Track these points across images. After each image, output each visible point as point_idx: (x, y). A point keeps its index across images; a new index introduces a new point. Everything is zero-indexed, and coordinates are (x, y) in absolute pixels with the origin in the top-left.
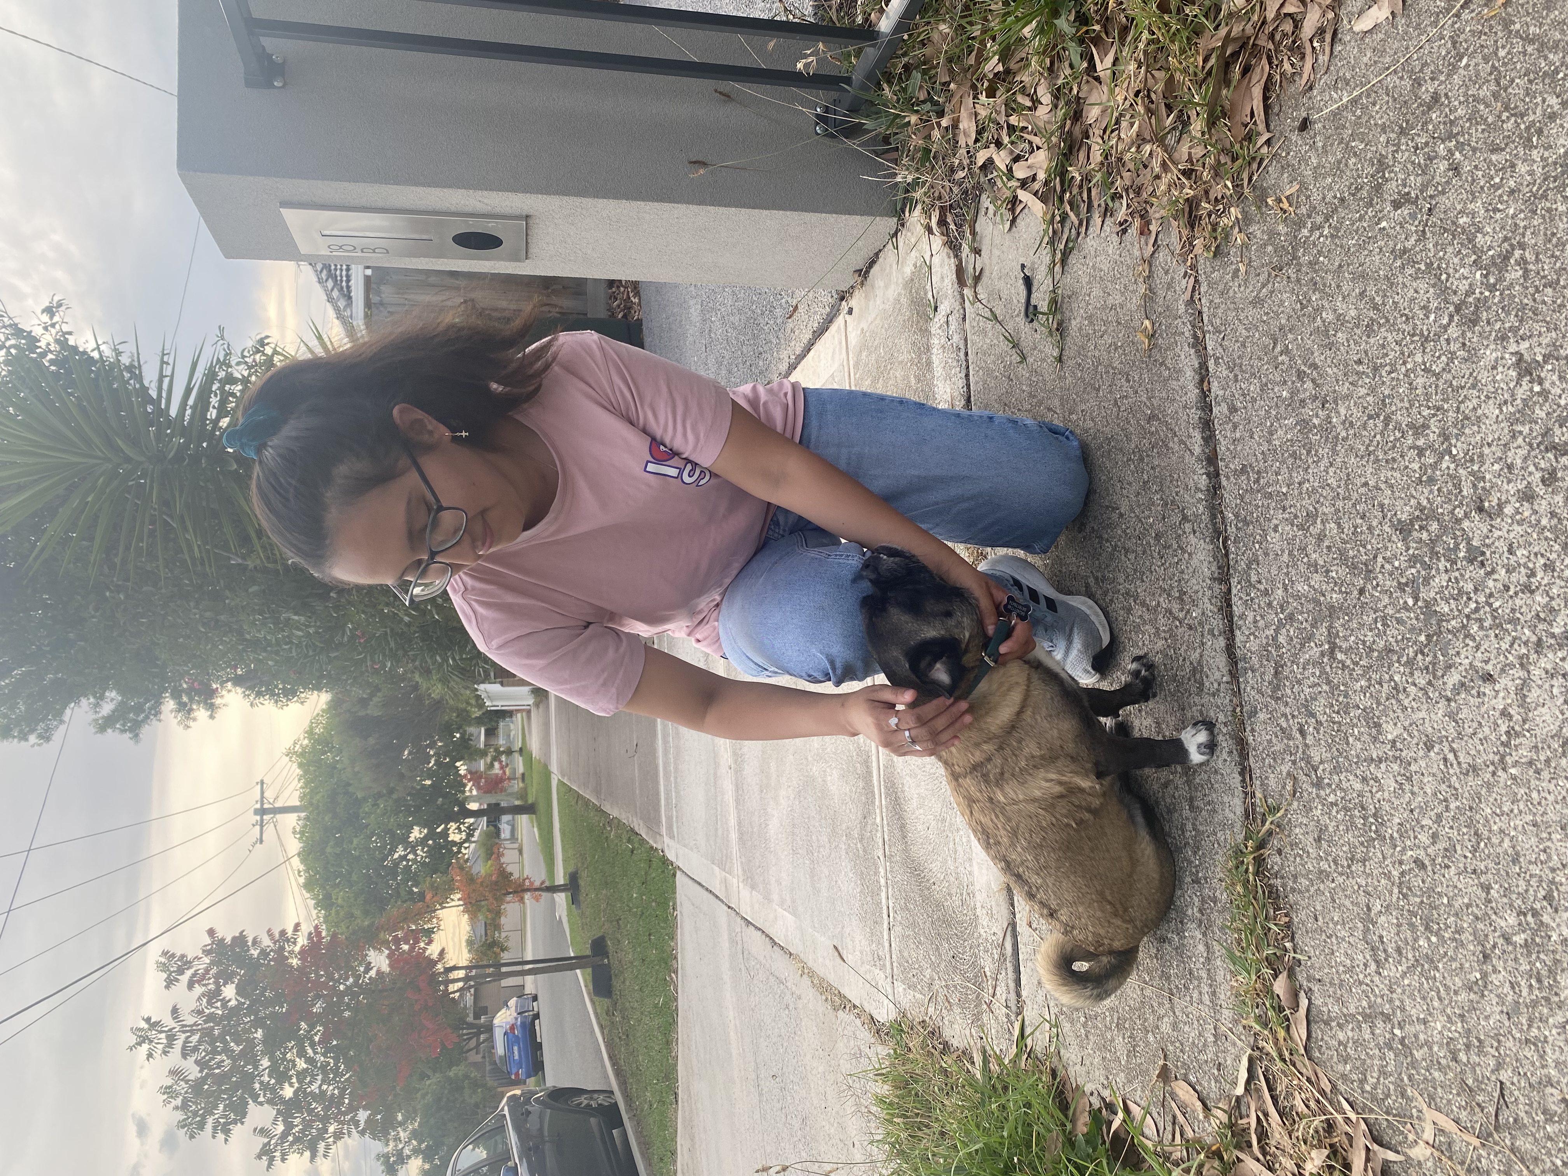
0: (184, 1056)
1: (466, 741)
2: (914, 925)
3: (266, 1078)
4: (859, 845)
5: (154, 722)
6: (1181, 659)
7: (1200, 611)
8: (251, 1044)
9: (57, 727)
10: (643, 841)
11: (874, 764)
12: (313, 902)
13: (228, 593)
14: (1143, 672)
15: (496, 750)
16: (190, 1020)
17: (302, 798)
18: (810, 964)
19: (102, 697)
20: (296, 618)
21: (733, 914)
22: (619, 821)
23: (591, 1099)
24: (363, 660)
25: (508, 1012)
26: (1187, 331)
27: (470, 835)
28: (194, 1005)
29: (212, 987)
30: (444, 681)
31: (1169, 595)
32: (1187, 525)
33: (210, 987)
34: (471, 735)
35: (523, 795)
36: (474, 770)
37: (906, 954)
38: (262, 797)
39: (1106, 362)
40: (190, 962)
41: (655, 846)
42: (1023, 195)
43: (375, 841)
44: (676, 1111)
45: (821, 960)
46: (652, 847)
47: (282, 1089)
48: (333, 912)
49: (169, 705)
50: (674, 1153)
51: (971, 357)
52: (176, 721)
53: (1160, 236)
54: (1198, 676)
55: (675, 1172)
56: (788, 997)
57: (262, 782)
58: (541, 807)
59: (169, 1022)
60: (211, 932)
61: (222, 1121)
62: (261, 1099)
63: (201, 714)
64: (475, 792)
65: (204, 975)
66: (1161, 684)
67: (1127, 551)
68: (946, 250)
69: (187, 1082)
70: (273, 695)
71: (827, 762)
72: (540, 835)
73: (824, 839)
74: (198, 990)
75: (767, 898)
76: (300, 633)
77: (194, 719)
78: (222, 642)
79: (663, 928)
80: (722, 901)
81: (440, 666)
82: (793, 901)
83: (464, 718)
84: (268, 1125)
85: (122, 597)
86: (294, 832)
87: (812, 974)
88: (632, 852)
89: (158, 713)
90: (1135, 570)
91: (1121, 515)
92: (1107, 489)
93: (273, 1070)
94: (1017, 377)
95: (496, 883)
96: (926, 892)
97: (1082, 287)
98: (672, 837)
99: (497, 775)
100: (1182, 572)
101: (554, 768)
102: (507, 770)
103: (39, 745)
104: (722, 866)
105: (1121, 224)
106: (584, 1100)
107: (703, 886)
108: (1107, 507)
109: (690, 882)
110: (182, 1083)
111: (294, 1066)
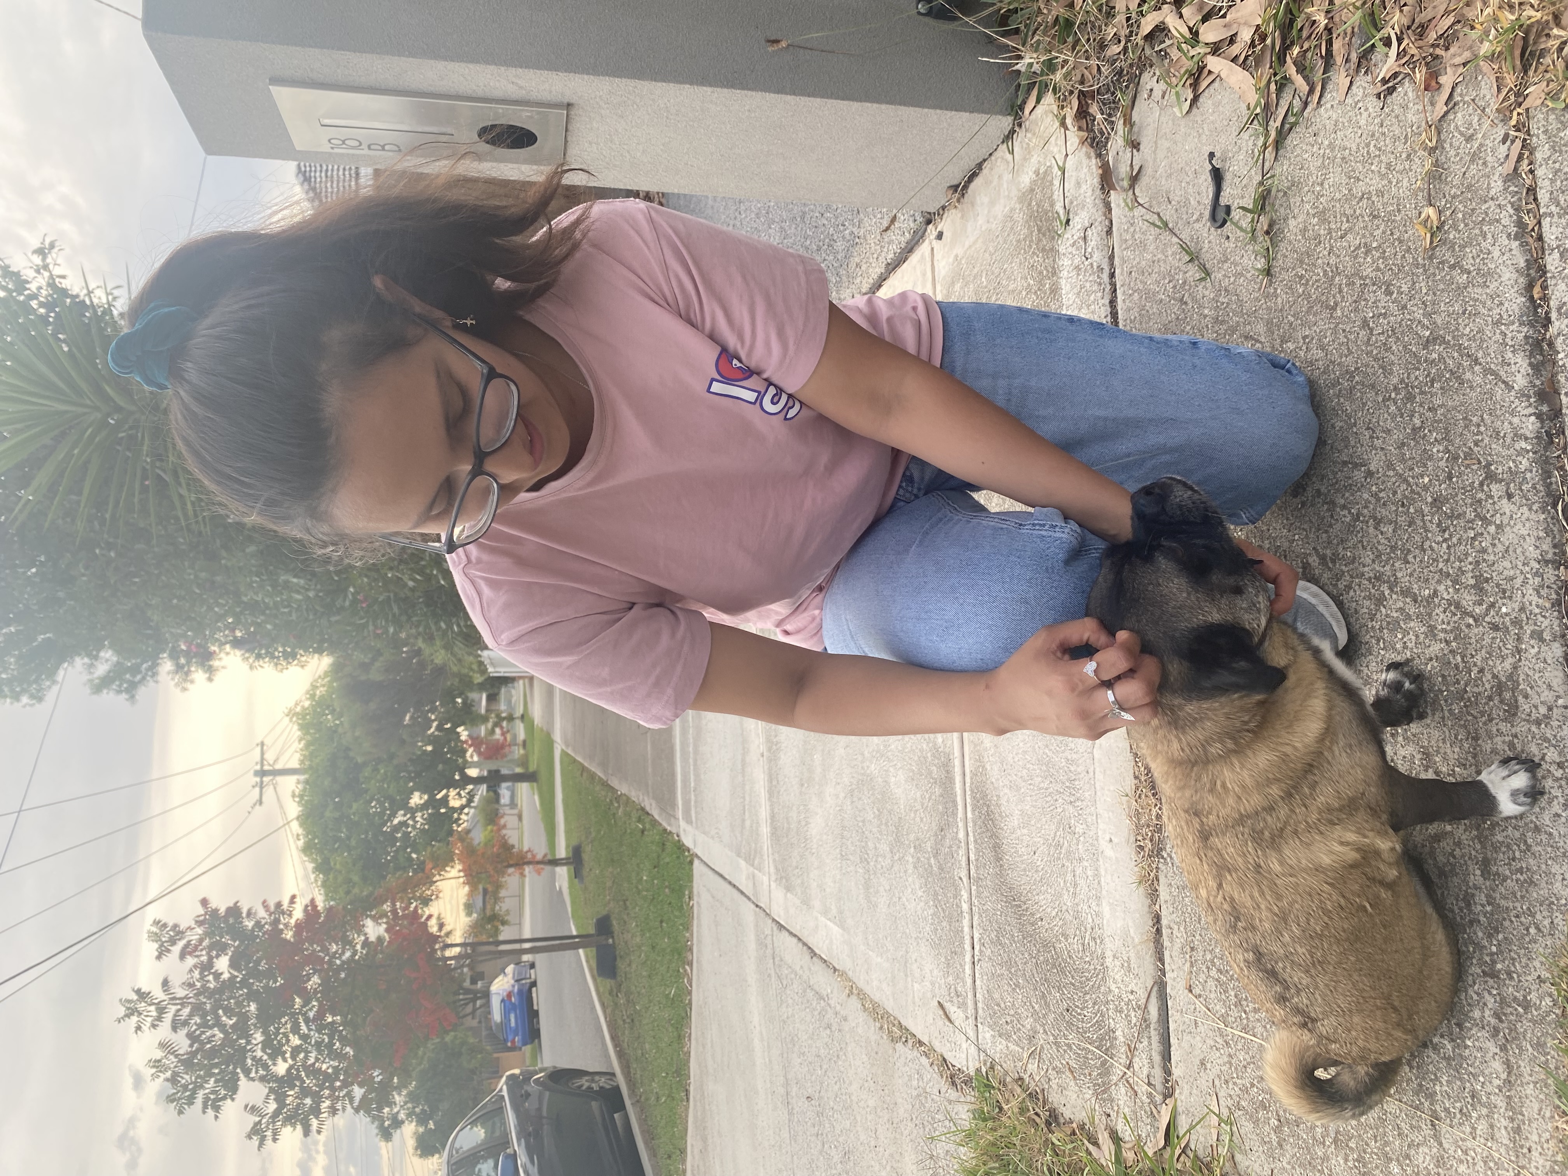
0: (175, 1029)
1: (468, 706)
2: (1009, 964)
3: (259, 1054)
4: (932, 861)
5: (151, 684)
6: (1475, 670)
7: (1516, 606)
8: (244, 1018)
9: (50, 687)
10: (655, 823)
11: (957, 770)
12: (313, 865)
13: (224, 553)
14: (1407, 685)
15: (498, 716)
16: (181, 993)
17: (302, 762)
18: (861, 984)
19: (96, 658)
20: (295, 580)
21: (762, 914)
22: (628, 799)
23: (593, 1081)
24: (364, 626)
25: (506, 980)
26: (1507, 217)
27: (470, 801)
28: (185, 977)
29: (204, 958)
30: (448, 647)
31: (1455, 582)
32: (1494, 487)
33: (202, 959)
34: (473, 701)
35: (524, 762)
36: (475, 735)
37: (996, 996)
38: (262, 759)
39: (1349, 271)
40: (183, 933)
41: (669, 828)
42: (1214, 63)
43: (375, 807)
44: (687, 1108)
45: (875, 983)
46: (665, 830)
47: (275, 1064)
48: (331, 876)
49: (167, 666)
50: (683, 1151)
51: (1119, 279)
52: (172, 683)
53: (1458, 90)
54: (1507, 695)
55: (684, 1171)
56: (830, 1014)
57: (262, 744)
58: (543, 775)
59: (159, 994)
60: (204, 902)
61: (212, 1097)
62: (253, 1075)
63: (199, 675)
64: (476, 758)
65: (196, 947)
66: (1435, 701)
67: (1378, 522)
68: (1085, 149)
69: (176, 1056)
70: (273, 657)
71: (890, 760)
72: (542, 804)
73: (884, 847)
74: (190, 961)
75: (806, 902)
76: (299, 597)
77: (192, 682)
78: (219, 605)
79: (676, 917)
80: (749, 899)
81: (445, 633)
82: (841, 912)
83: (466, 684)
84: (259, 1104)
85: (112, 554)
86: (294, 796)
87: (862, 996)
88: (643, 831)
89: (155, 675)
90: (1393, 548)
91: (1370, 474)
92: (1346, 440)
93: (266, 1044)
94: (1194, 299)
95: (498, 855)
96: (1029, 928)
97: (1310, 174)
98: (689, 821)
99: (498, 740)
100: (1484, 551)
101: (557, 737)
102: (509, 737)
103: (32, 705)
104: (750, 860)
105: (1384, 81)
106: (584, 1082)
107: (725, 879)
108: (1345, 463)
109: (710, 873)
110: (171, 1057)
111: (288, 1041)
